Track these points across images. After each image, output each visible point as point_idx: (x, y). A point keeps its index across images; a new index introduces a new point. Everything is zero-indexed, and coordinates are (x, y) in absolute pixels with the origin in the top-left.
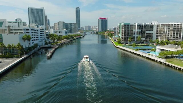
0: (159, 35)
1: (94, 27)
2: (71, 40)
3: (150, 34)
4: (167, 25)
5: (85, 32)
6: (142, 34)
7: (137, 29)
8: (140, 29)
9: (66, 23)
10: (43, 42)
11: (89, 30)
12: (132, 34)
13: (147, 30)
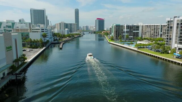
0: (143, 34)
1: (92, 27)
2: (72, 38)
3: (137, 33)
4: (149, 26)
5: (84, 31)
6: (130, 33)
7: (126, 29)
8: (128, 29)
9: (66, 24)
10: (53, 39)
11: (87, 30)
12: (122, 33)
13: (134, 30)
